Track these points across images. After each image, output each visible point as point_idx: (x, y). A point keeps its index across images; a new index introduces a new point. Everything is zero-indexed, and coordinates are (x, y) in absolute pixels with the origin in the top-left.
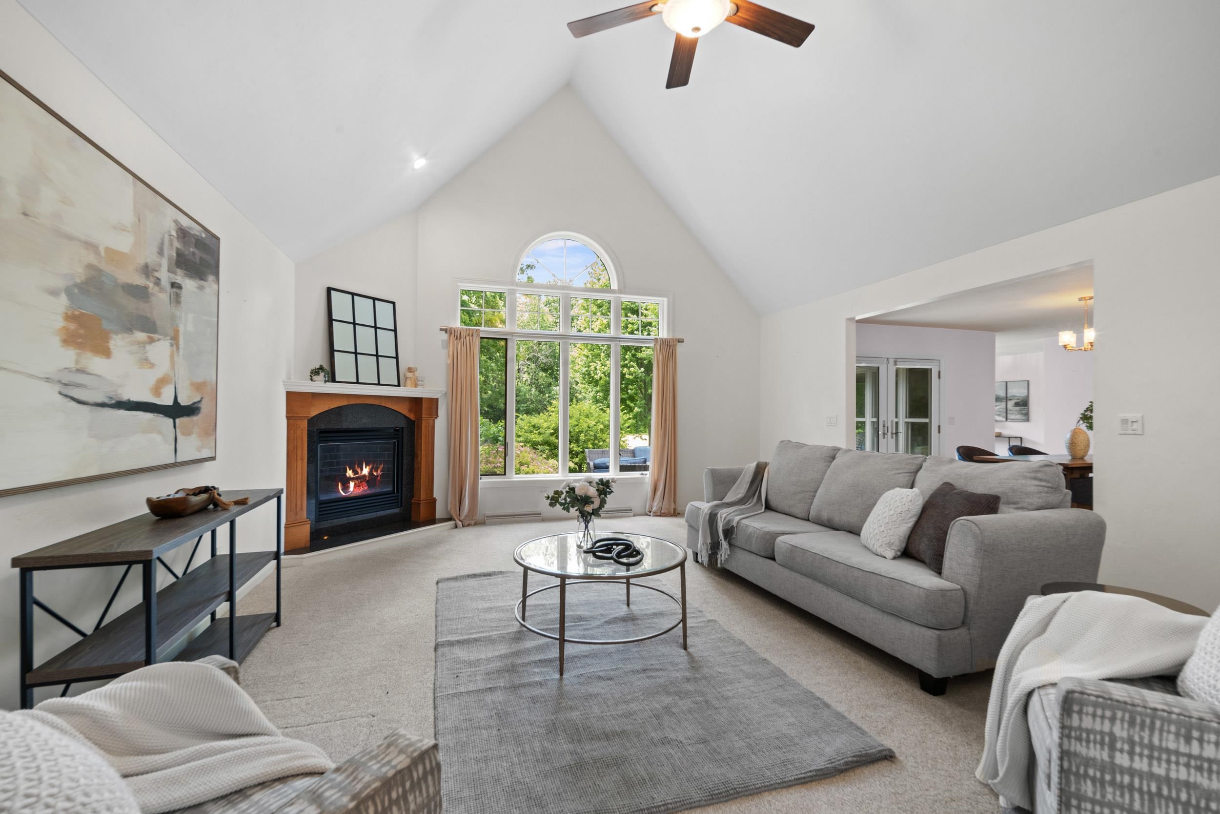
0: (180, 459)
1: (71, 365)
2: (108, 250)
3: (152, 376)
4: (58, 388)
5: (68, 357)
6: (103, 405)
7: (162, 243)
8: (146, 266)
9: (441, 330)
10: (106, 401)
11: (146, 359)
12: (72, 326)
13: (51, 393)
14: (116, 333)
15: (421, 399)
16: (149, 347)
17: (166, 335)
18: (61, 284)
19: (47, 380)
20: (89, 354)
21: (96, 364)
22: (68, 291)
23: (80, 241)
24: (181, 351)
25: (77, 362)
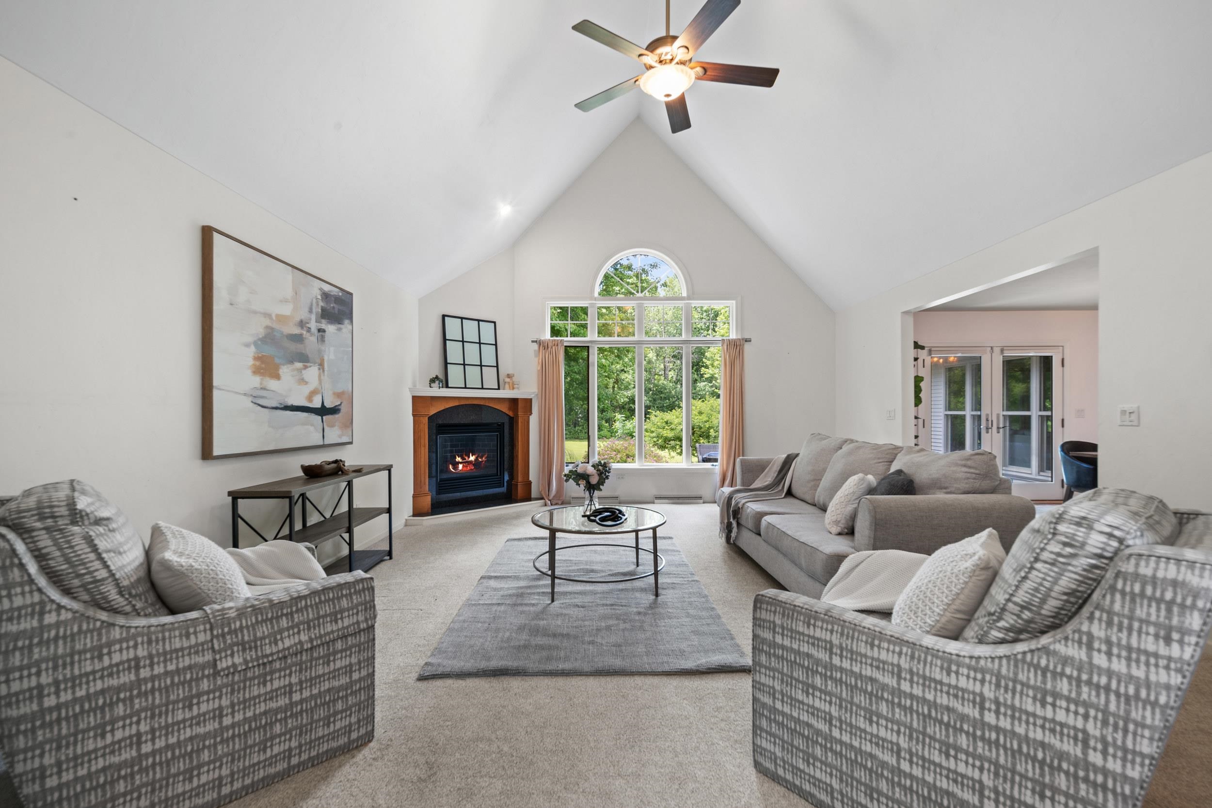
0: (327, 442)
1: (258, 385)
2: (277, 316)
3: (306, 390)
4: (250, 399)
5: (256, 381)
6: (276, 408)
7: (312, 305)
8: (301, 321)
9: (533, 342)
10: (278, 406)
11: (303, 379)
12: (258, 363)
13: (247, 402)
14: (284, 365)
15: (517, 399)
16: (304, 372)
17: (315, 363)
18: (251, 339)
19: (245, 394)
20: (267, 379)
21: (272, 384)
22: (255, 343)
23: (261, 313)
24: (326, 372)
25: (261, 384)
